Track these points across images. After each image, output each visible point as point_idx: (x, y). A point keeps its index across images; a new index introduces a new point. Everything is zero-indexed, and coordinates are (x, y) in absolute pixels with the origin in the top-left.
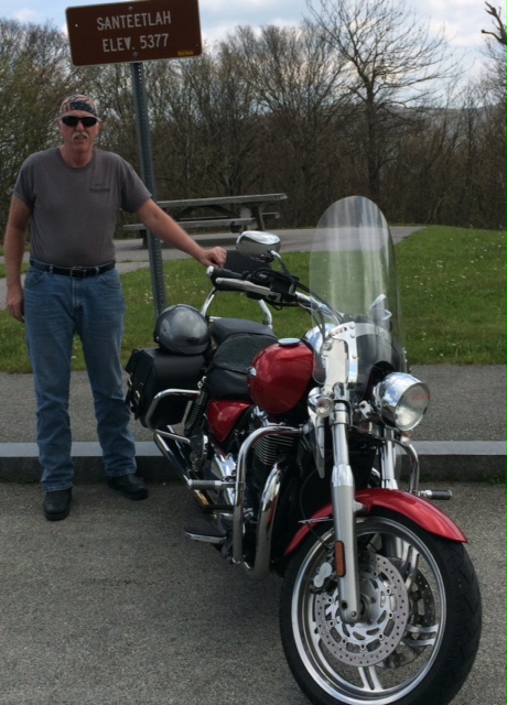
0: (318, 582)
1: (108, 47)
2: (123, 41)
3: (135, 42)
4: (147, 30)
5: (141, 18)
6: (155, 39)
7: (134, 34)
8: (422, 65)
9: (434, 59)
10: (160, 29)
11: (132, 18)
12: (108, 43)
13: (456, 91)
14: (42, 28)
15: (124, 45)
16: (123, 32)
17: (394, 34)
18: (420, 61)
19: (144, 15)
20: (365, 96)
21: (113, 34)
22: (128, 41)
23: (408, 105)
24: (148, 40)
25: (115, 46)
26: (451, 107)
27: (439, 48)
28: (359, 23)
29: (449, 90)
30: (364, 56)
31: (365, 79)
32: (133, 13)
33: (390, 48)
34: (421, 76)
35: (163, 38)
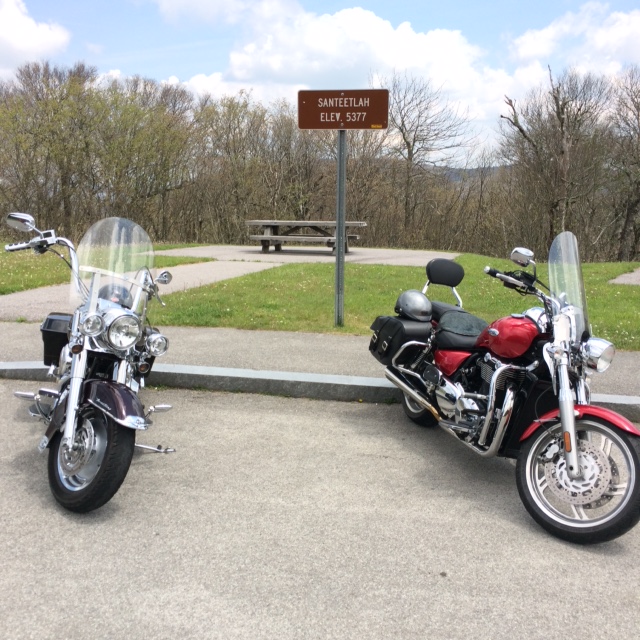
0: (549, 455)
1: (324, 118)
2: (335, 116)
3: (343, 117)
4: (352, 109)
5: (348, 101)
6: (357, 116)
7: (344, 111)
8: (450, 136)
9: (460, 132)
10: (361, 109)
11: (343, 101)
12: (324, 116)
13: (473, 157)
14: (175, 87)
15: (335, 118)
16: (336, 109)
17: (432, 112)
18: (448, 133)
19: (351, 99)
20: (407, 156)
21: (328, 110)
22: (338, 115)
23: (438, 164)
24: (352, 116)
25: (329, 118)
26: (469, 167)
27: (464, 124)
28: (407, 102)
29: (469, 155)
30: (408, 127)
31: (408, 144)
32: (344, 97)
33: (429, 121)
34: (449, 144)
35: (362, 116)
